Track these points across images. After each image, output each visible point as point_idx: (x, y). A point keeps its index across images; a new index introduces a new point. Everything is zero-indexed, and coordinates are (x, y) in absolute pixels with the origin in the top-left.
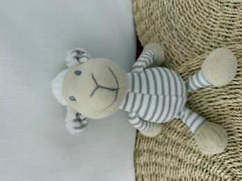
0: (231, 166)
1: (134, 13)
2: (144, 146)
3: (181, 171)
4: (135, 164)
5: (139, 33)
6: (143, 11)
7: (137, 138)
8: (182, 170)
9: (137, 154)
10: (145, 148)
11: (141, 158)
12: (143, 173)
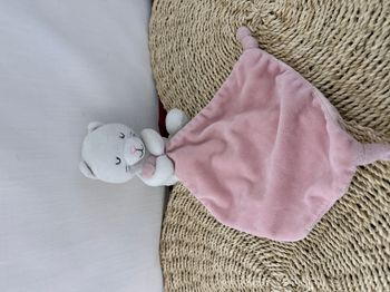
0: (263, 257)
1: (153, 67)
2: (171, 236)
3: (214, 266)
4: (162, 260)
5: (160, 93)
6: (162, 65)
7: (162, 227)
8: (216, 264)
9: (163, 247)
10: (173, 239)
11: (169, 251)
12: (172, 270)
